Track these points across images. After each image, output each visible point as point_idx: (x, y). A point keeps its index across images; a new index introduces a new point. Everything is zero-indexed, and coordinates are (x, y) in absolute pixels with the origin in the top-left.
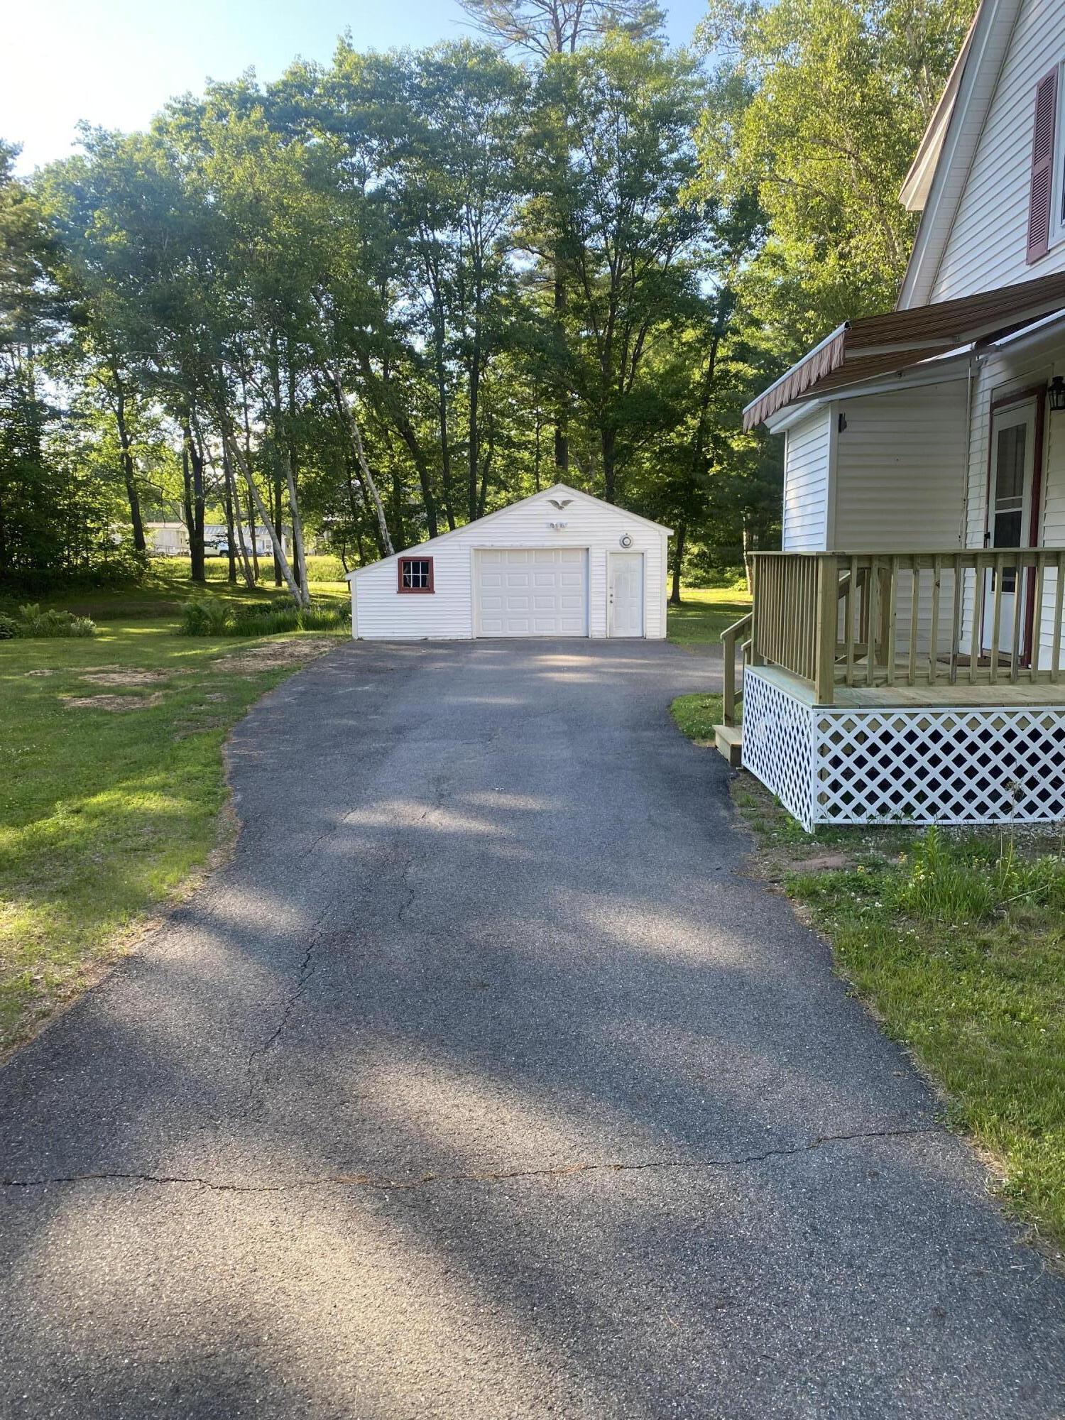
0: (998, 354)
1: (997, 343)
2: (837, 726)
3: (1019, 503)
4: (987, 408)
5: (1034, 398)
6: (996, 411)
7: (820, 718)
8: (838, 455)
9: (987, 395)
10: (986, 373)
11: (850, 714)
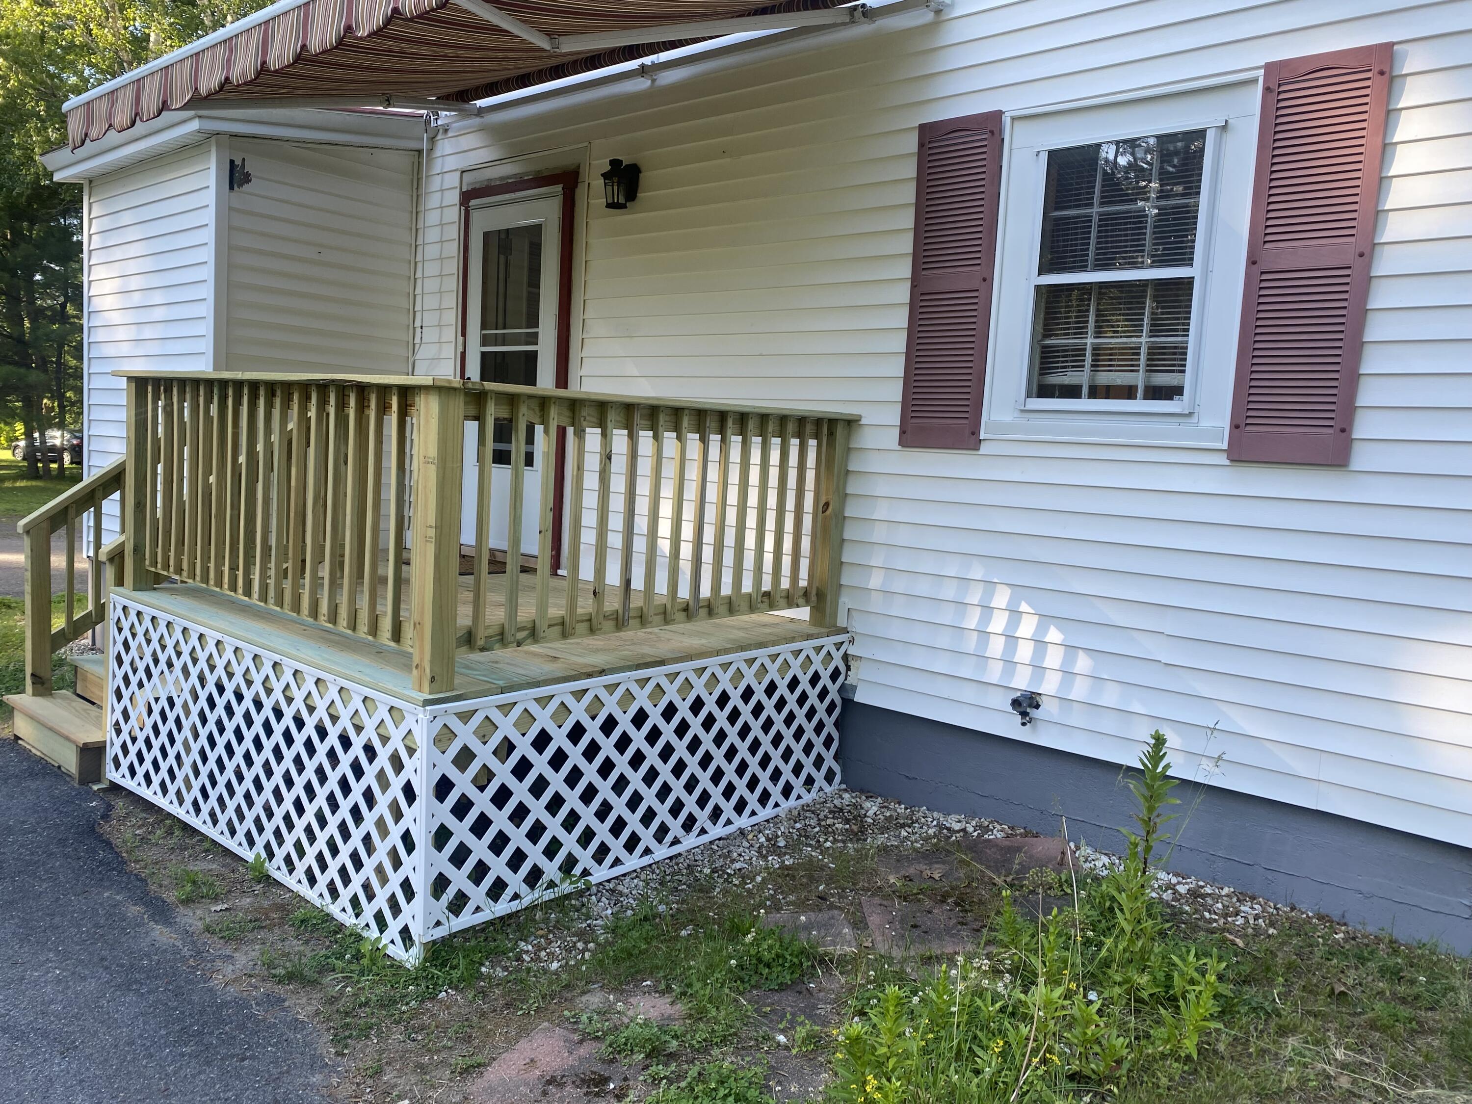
0: (476, 121)
1: (481, 103)
2: (466, 735)
3: (533, 339)
4: (454, 197)
5: (559, 188)
6: (473, 203)
7: (438, 725)
8: (230, 228)
9: (453, 180)
10: (445, 146)
11: (487, 706)
